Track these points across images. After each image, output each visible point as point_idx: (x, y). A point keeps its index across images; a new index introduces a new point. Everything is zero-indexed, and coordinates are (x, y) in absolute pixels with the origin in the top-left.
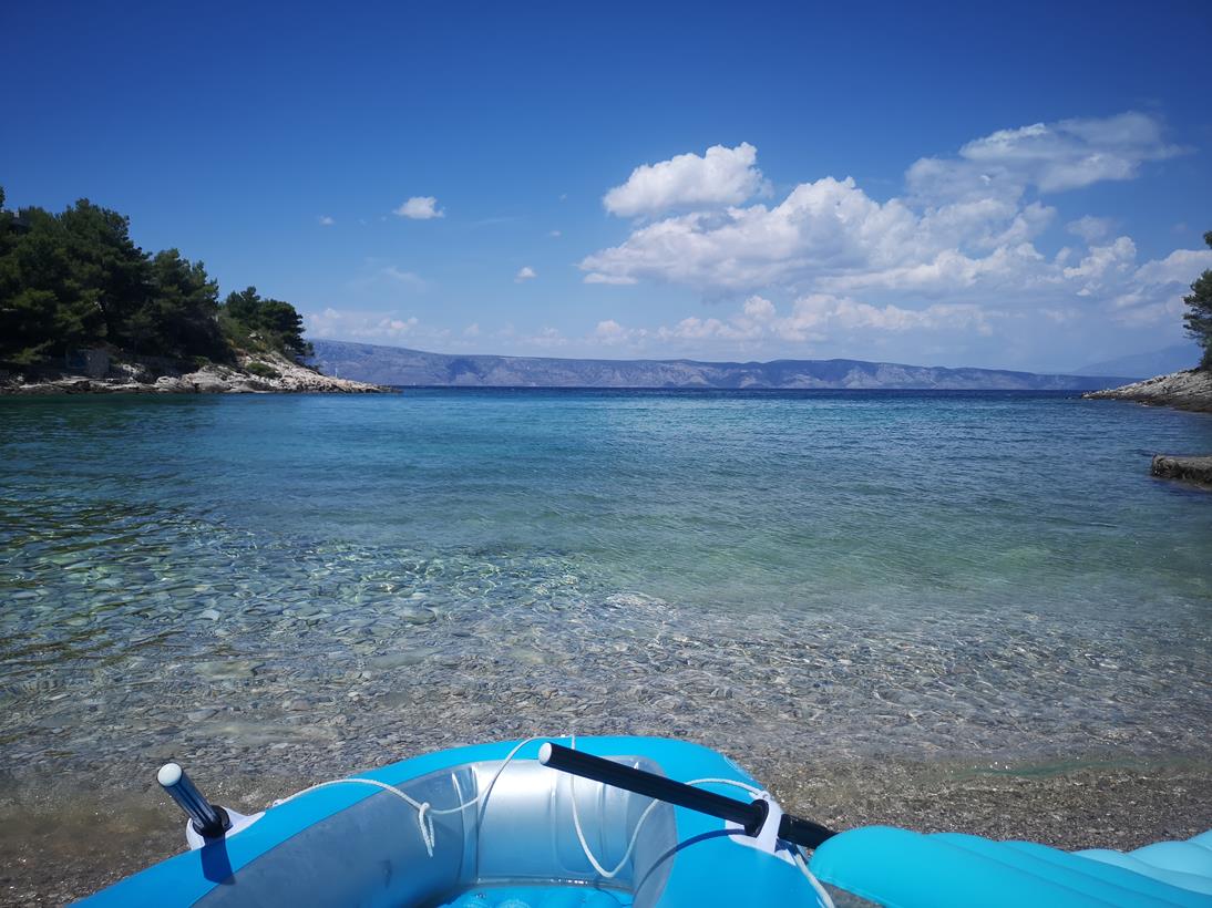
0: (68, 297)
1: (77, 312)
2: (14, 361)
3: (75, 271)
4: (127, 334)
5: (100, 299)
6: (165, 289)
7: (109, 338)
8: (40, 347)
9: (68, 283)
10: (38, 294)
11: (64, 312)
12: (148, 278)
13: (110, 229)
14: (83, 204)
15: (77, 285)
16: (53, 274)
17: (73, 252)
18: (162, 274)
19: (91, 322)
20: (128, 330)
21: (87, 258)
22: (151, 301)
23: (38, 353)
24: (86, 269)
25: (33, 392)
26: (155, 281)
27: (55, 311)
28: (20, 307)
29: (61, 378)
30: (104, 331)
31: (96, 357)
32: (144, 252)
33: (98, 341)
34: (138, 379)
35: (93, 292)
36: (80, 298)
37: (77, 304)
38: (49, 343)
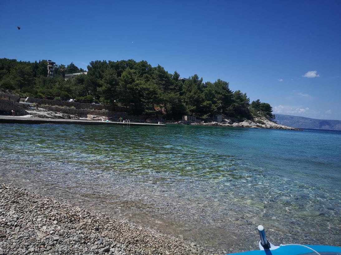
0: (214, 103)
1: (216, 106)
2: (202, 118)
3: (216, 96)
4: (227, 112)
5: (221, 103)
6: (236, 100)
7: (223, 113)
8: (208, 114)
9: (214, 99)
10: (208, 102)
11: (213, 106)
12: (233, 98)
13: (224, 86)
14: (219, 80)
15: (216, 100)
16: (211, 97)
17: (216, 92)
18: (236, 97)
19: (219, 109)
20: (227, 111)
21: (219, 93)
22: (233, 104)
23: (207, 116)
24: (219, 96)
25: (206, 125)
26: (234, 98)
27: (211, 106)
28: (204, 105)
29: (211, 122)
30: (222, 111)
31: (220, 117)
32: (232, 91)
33: (220, 113)
34: (229, 123)
35: (220, 101)
36: (217, 103)
37: (216, 104)
38: (209, 114)
